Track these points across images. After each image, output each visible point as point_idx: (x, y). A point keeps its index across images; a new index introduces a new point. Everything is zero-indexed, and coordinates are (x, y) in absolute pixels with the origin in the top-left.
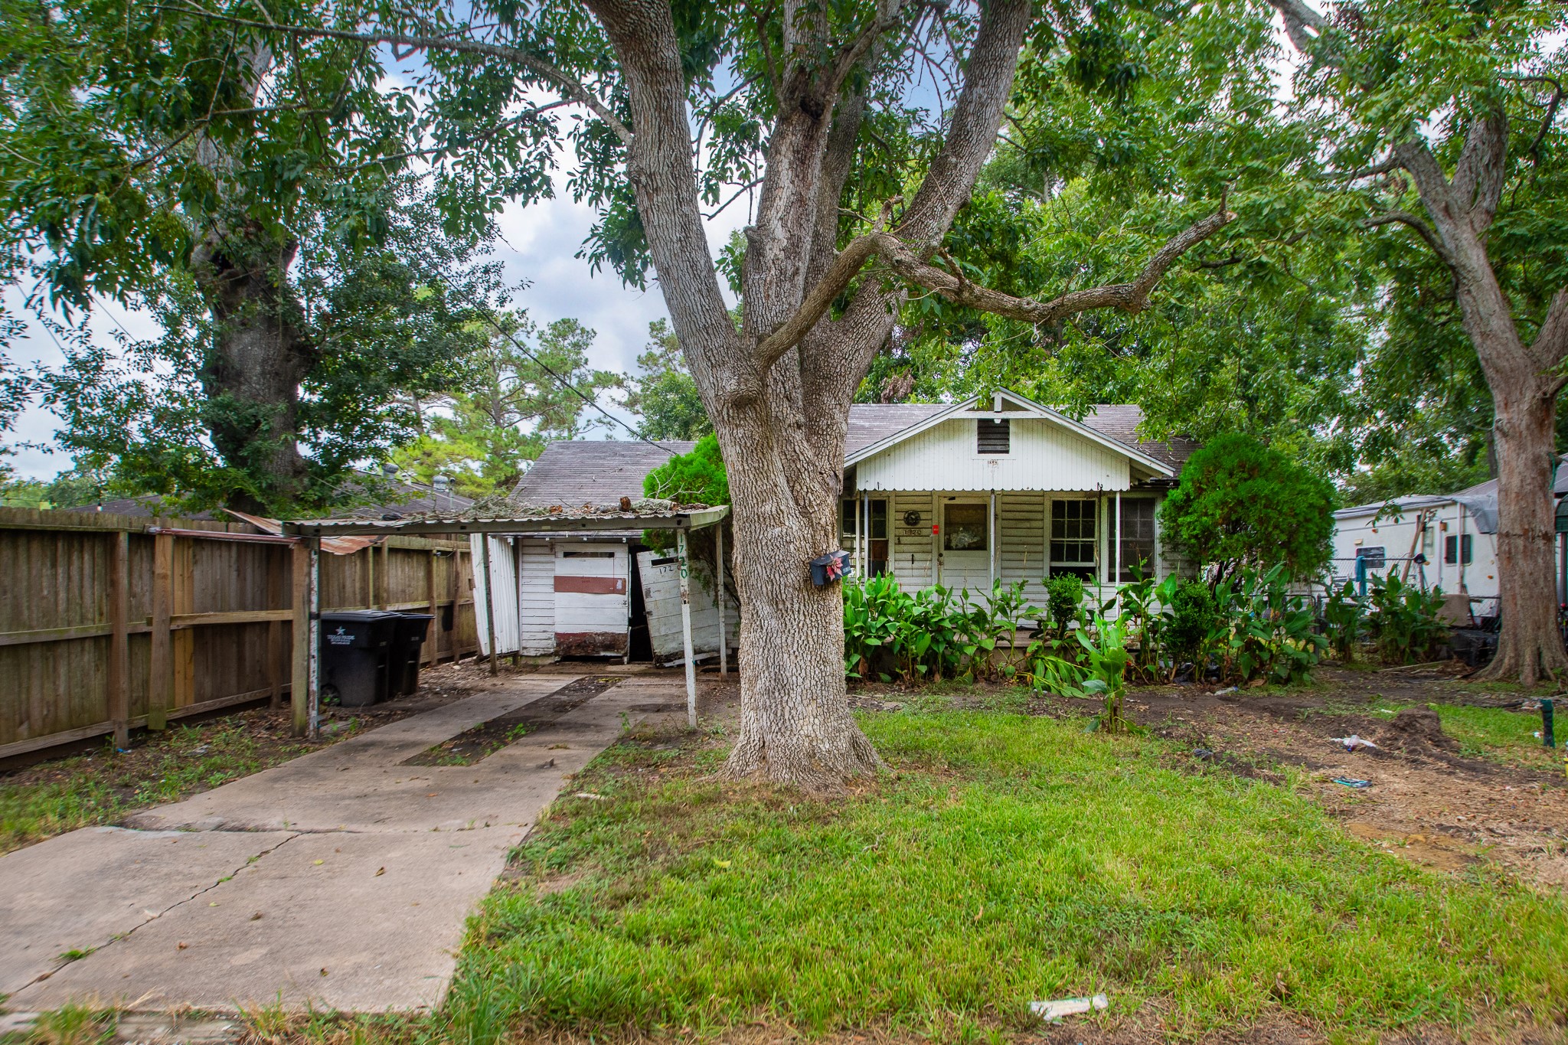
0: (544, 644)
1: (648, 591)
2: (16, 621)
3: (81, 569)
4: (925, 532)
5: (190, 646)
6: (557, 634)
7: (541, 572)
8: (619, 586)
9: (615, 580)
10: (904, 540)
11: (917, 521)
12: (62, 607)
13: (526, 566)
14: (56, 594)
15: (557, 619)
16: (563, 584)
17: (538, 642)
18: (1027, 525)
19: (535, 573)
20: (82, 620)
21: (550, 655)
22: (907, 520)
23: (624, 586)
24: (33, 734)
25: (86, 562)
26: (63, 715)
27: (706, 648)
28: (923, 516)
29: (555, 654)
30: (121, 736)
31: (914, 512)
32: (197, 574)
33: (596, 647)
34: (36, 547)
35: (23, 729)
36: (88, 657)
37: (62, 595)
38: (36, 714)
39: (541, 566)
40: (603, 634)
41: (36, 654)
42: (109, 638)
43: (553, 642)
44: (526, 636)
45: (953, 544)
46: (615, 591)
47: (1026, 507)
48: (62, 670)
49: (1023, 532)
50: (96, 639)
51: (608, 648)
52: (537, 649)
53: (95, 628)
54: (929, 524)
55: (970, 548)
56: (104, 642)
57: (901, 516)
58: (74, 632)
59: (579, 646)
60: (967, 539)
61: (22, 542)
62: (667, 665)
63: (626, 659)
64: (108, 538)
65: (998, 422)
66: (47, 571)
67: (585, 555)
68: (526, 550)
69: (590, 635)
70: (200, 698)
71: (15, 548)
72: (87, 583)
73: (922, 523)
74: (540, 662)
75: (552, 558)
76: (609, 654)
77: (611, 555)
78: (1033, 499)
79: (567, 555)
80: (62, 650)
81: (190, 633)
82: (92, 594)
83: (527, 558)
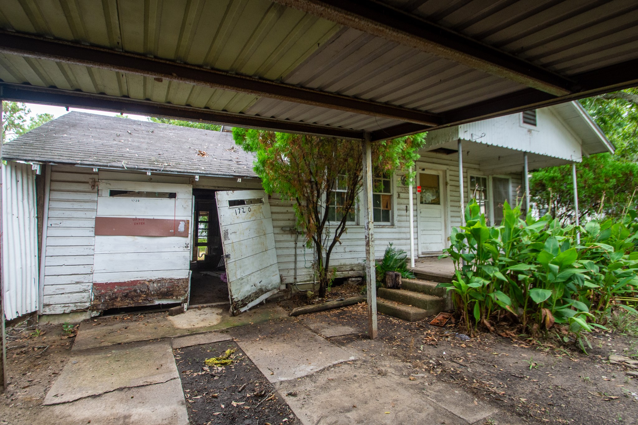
0: (76, 298)
1: (226, 233)
6: (96, 286)
7: (77, 213)
8: (181, 228)
9: (176, 223)
10: (401, 195)
13: (54, 205)
15: (96, 267)
16: (107, 227)
17: (68, 297)
19: (67, 214)
21: (84, 311)
22: (403, 182)
23: (187, 228)
27: (270, 287)
29: (93, 308)
33: (148, 295)
39: (76, 205)
40: (159, 281)
43: (89, 295)
44: (49, 292)
45: (424, 200)
46: (176, 234)
51: (164, 295)
52: (65, 305)
55: (432, 203)
57: (400, 178)
59: (126, 296)
60: (430, 197)
62: (242, 310)
63: (185, 306)
67: (140, 194)
68: (56, 186)
69: (142, 283)
75: (94, 197)
76: (165, 302)
77: (172, 196)
79: (113, 193)
83: (56, 195)
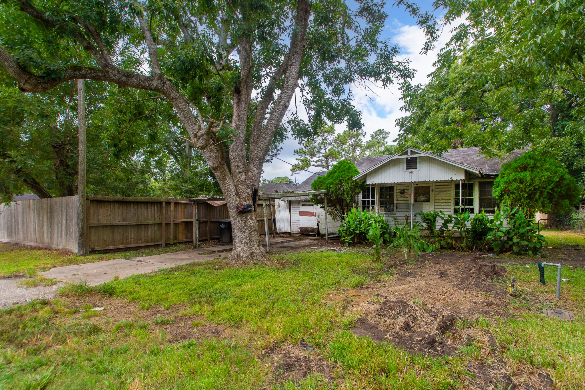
0: (297, 230)
1: (319, 216)
2: (138, 219)
3: (154, 210)
4: (406, 196)
5: (184, 227)
6: (300, 228)
7: (296, 210)
8: (315, 214)
9: (313, 212)
10: (399, 199)
11: (404, 192)
12: (149, 217)
13: (293, 208)
14: (148, 215)
15: (300, 223)
16: (302, 213)
17: (296, 230)
18: (445, 193)
20: (155, 220)
21: (298, 233)
22: (401, 193)
24: (142, 243)
25: (156, 208)
26: (149, 239)
28: (406, 191)
29: (300, 233)
30: (164, 244)
31: (403, 190)
32: (186, 211)
33: (309, 231)
34: (143, 205)
35: (140, 241)
36: (156, 228)
37: (150, 215)
38: (143, 239)
39: (296, 208)
40: (311, 228)
41: (143, 227)
42: (161, 224)
43: (299, 230)
44: (293, 228)
45: (418, 200)
46: (314, 216)
47: (444, 187)
48: (150, 230)
49: (443, 195)
50: (158, 224)
51: (312, 232)
52: (295, 232)
53: (157, 222)
54: (408, 193)
55: (424, 201)
56: (160, 225)
57: (399, 191)
58: (151, 223)
59: (305, 231)
60: (423, 198)
61: (139, 204)
62: (324, 237)
63: (315, 235)
64: (161, 203)
65: (409, 158)
66: (146, 210)
67: (307, 205)
68: (293, 204)
69: (308, 228)
70: (186, 238)
71: (138, 205)
72: (156, 212)
73: (405, 194)
74: (296, 235)
75: (299, 206)
76: (312, 234)
77: (313, 205)
78: (442, 184)
79: (303, 205)
80: (150, 226)
81: (184, 224)
82: (157, 215)
83: (293, 206)
